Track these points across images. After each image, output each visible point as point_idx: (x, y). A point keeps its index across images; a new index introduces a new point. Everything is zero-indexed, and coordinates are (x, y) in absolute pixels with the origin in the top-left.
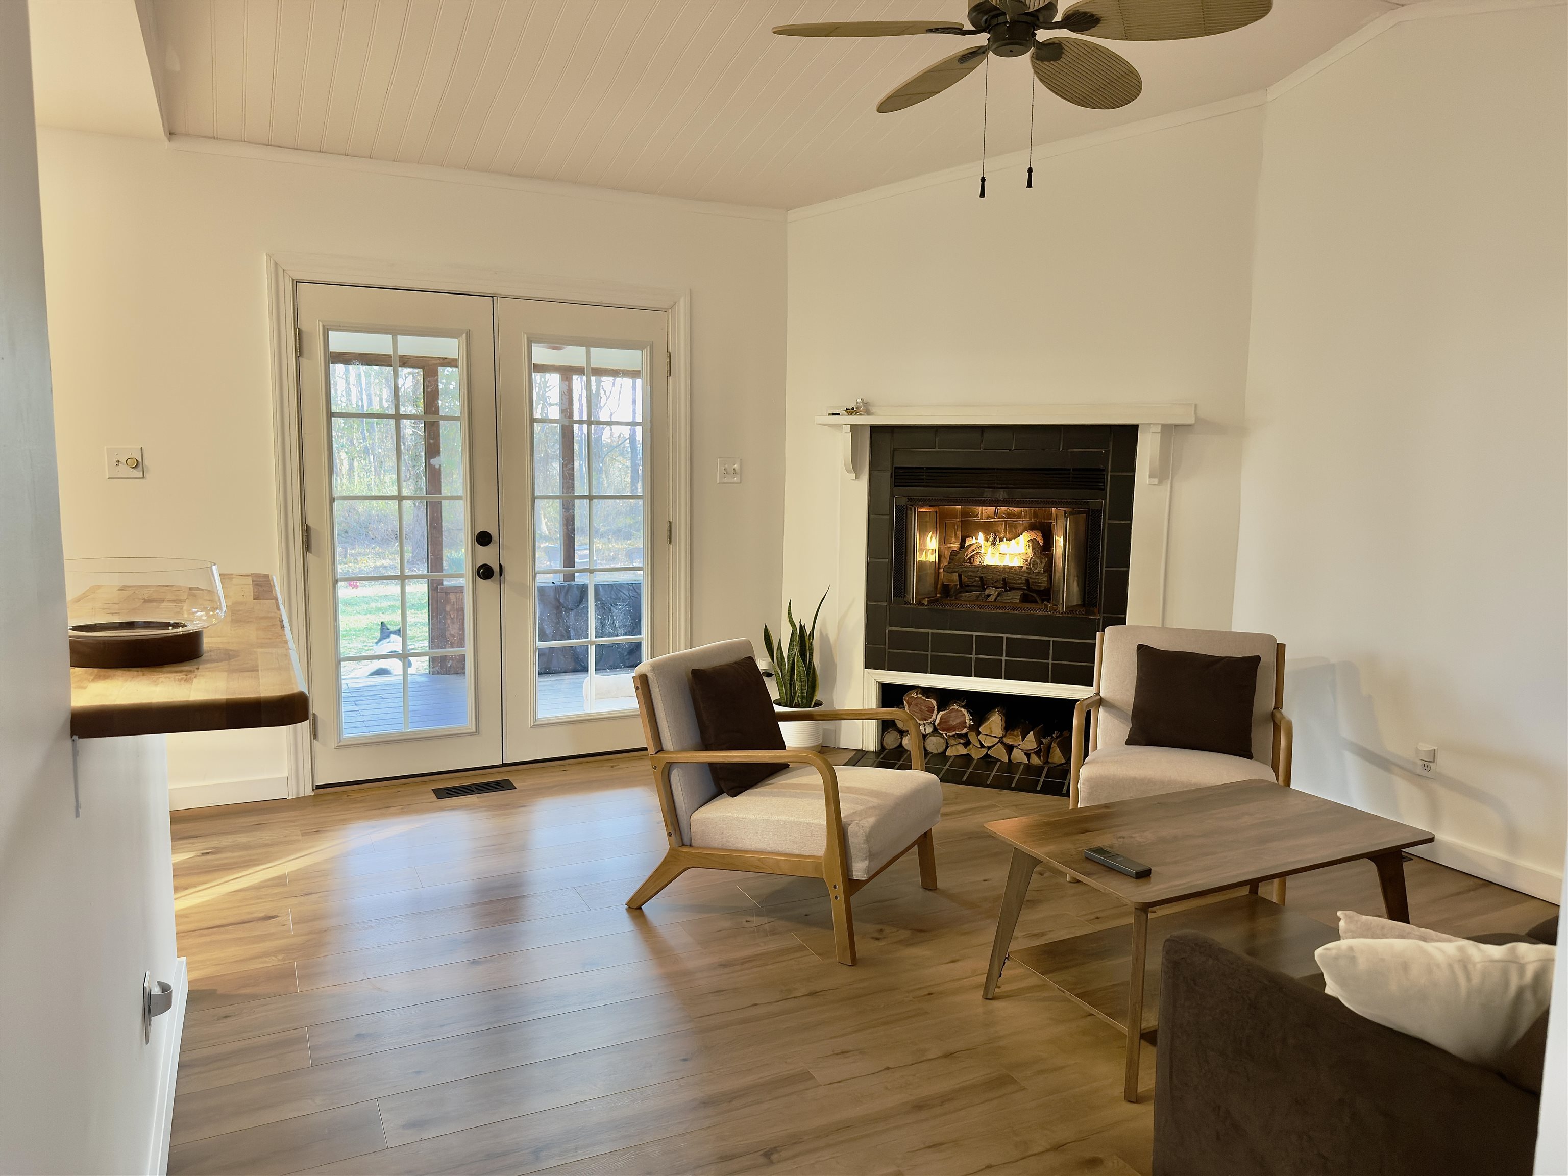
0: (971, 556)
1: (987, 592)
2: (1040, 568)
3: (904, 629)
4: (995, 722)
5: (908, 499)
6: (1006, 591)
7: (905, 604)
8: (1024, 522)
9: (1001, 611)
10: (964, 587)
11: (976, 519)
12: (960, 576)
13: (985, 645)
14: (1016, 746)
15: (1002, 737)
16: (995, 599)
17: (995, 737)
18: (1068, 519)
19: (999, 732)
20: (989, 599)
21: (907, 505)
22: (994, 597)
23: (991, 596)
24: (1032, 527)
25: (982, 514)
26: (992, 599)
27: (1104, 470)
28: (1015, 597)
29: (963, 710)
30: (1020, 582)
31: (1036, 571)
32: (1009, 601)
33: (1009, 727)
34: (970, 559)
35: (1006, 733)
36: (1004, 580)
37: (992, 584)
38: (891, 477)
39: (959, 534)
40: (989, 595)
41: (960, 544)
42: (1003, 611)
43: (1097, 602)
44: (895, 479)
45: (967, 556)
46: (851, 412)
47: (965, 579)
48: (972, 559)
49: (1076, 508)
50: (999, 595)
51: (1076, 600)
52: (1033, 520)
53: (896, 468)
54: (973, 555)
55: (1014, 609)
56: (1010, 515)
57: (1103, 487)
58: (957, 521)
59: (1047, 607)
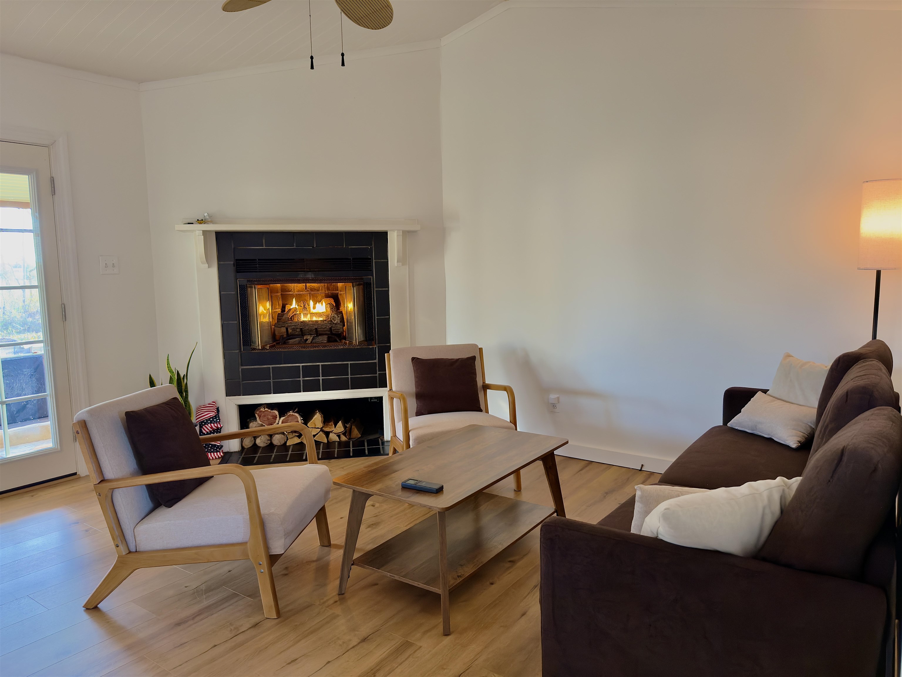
0: (292, 317)
1: (305, 338)
2: (337, 320)
3: (253, 367)
4: (317, 419)
5: (247, 280)
6: (317, 336)
7: (252, 350)
8: (322, 292)
9: (316, 349)
10: (290, 336)
11: (290, 293)
12: (287, 329)
13: (307, 371)
14: (331, 432)
15: (322, 428)
16: (311, 342)
17: (318, 428)
18: (355, 288)
19: (320, 424)
20: (307, 342)
21: (247, 285)
22: (310, 340)
23: (309, 340)
24: (327, 296)
25: (294, 290)
26: (309, 341)
27: (370, 259)
28: (325, 338)
29: (296, 414)
30: (326, 329)
31: (335, 322)
32: (321, 342)
33: (326, 421)
34: (291, 318)
35: (324, 424)
36: (316, 329)
37: (308, 332)
38: (234, 266)
39: (281, 302)
40: (307, 340)
41: (282, 309)
42: (318, 349)
43: (373, 337)
44: (237, 268)
45: (290, 316)
46: (201, 222)
47: (290, 331)
48: (293, 318)
49: (356, 281)
50: (313, 339)
51: (362, 338)
52: (327, 292)
53: (237, 260)
54: (293, 315)
55: (324, 346)
56: (312, 289)
57: (370, 269)
58: (279, 294)
59: (346, 343)
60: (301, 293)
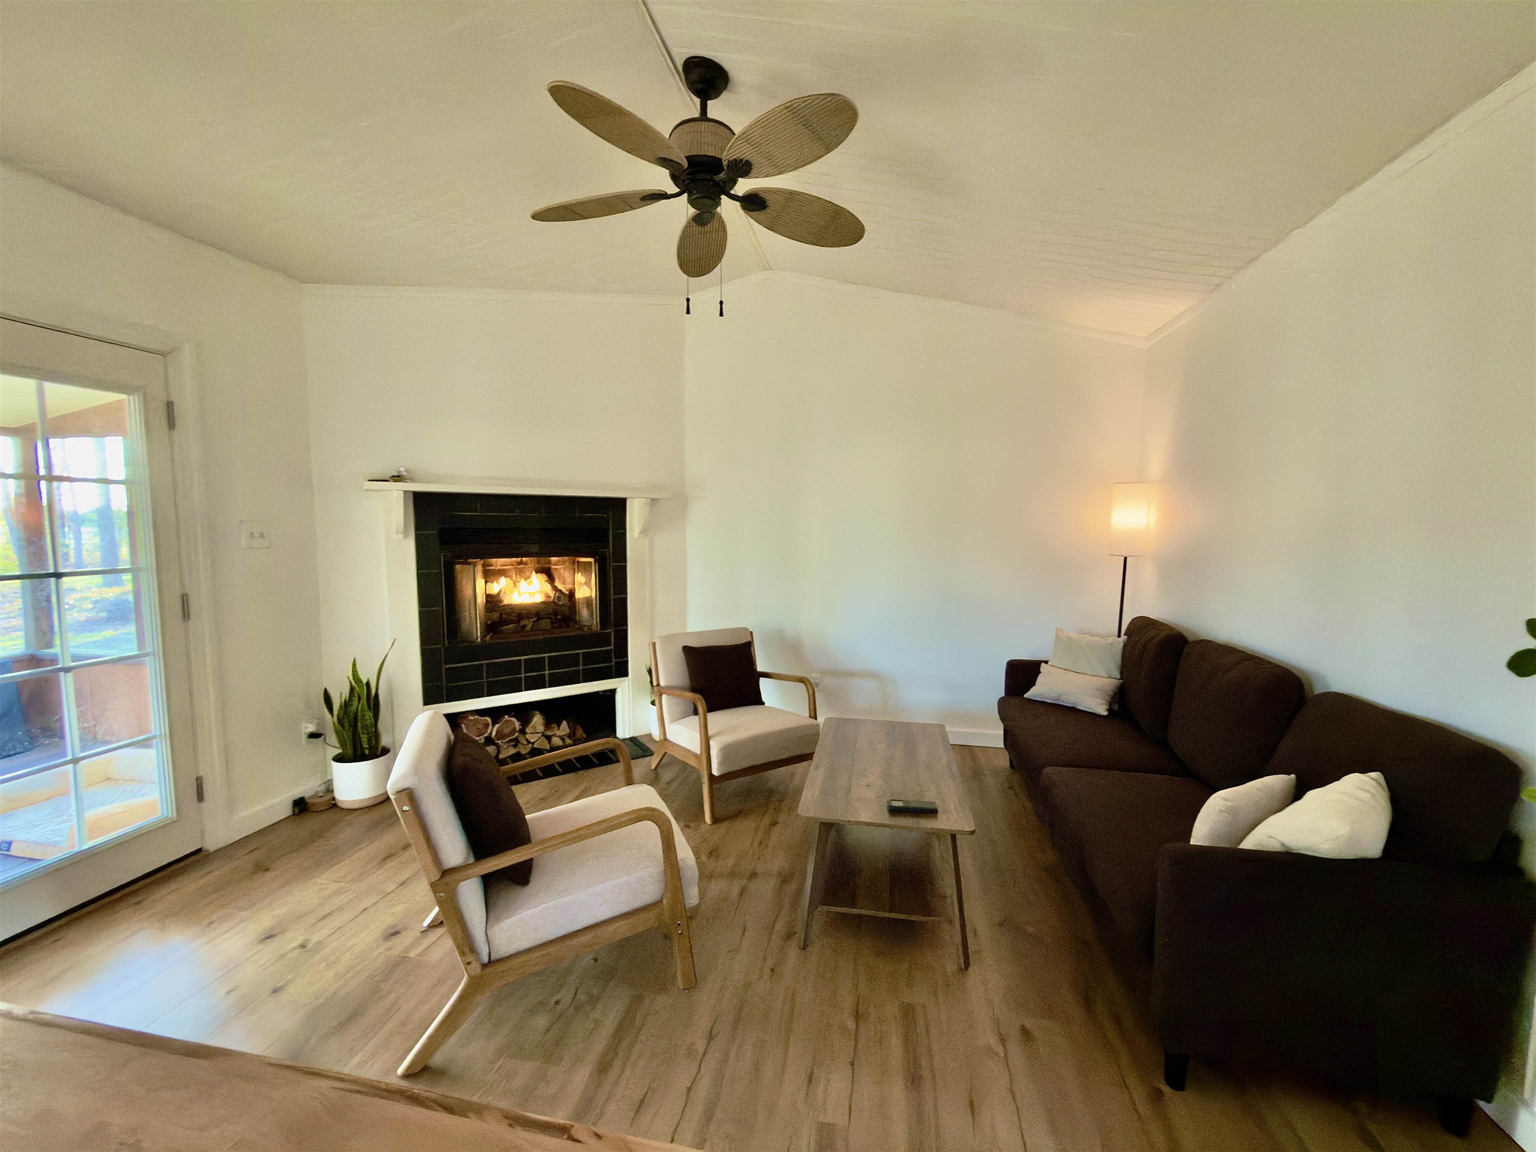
1: (522, 623)
2: (564, 601)
3: (461, 665)
4: (538, 720)
5: (455, 554)
6: (538, 621)
7: (459, 644)
8: (534, 569)
9: (540, 636)
10: (505, 622)
12: (499, 614)
13: (531, 665)
14: (554, 735)
15: (543, 732)
16: (532, 628)
17: (538, 733)
19: (541, 728)
21: (454, 560)
22: (530, 626)
26: (528, 628)
27: (607, 528)
28: (545, 624)
29: (511, 720)
30: (549, 613)
32: (544, 628)
34: (501, 600)
35: (546, 727)
36: (535, 612)
37: (526, 617)
38: (438, 536)
40: (524, 626)
42: (544, 636)
43: (608, 620)
44: (441, 538)
45: (499, 597)
46: (397, 478)
50: (533, 625)
52: (537, 567)
53: (442, 529)
55: (551, 633)
57: (607, 539)
59: (576, 629)
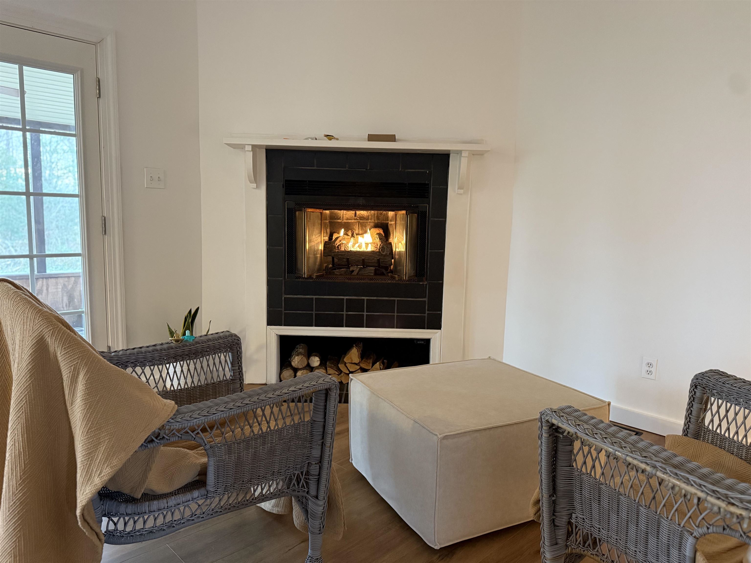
0: (339, 245)
1: (351, 269)
2: (386, 252)
3: (296, 296)
5: (296, 203)
6: (364, 267)
7: (296, 279)
8: (371, 222)
9: (362, 281)
10: (336, 266)
11: (339, 221)
12: (333, 258)
13: (351, 305)
15: (359, 363)
16: (358, 274)
18: (409, 216)
19: (357, 360)
20: (353, 274)
21: (295, 208)
22: (357, 272)
23: (355, 271)
24: (376, 226)
25: (343, 217)
26: (355, 273)
27: (428, 184)
30: (373, 261)
31: (384, 254)
32: (367, 274)
34: (338, 247)
36: (363, 260)
37: (355, 263)
38: (283, 187)
39: (328, 231)
40: (353, 271)
41: (329, 238)
43: (424, 273)
44: (286, 189)
45: (336, 245)
47: (336, 260)
48: (340, 247)
49: (409, 210)
51: (412, 273)
52: (376, 222)
53: (286, 181)
54: (340, 244)
55: (371, 279)
56: (362, 218)
57: (427, 196)
58: (327, 221)
59: (394, 278)
60: (350, 221)
